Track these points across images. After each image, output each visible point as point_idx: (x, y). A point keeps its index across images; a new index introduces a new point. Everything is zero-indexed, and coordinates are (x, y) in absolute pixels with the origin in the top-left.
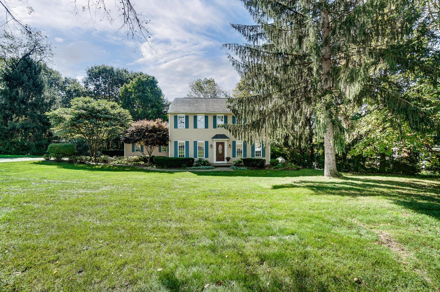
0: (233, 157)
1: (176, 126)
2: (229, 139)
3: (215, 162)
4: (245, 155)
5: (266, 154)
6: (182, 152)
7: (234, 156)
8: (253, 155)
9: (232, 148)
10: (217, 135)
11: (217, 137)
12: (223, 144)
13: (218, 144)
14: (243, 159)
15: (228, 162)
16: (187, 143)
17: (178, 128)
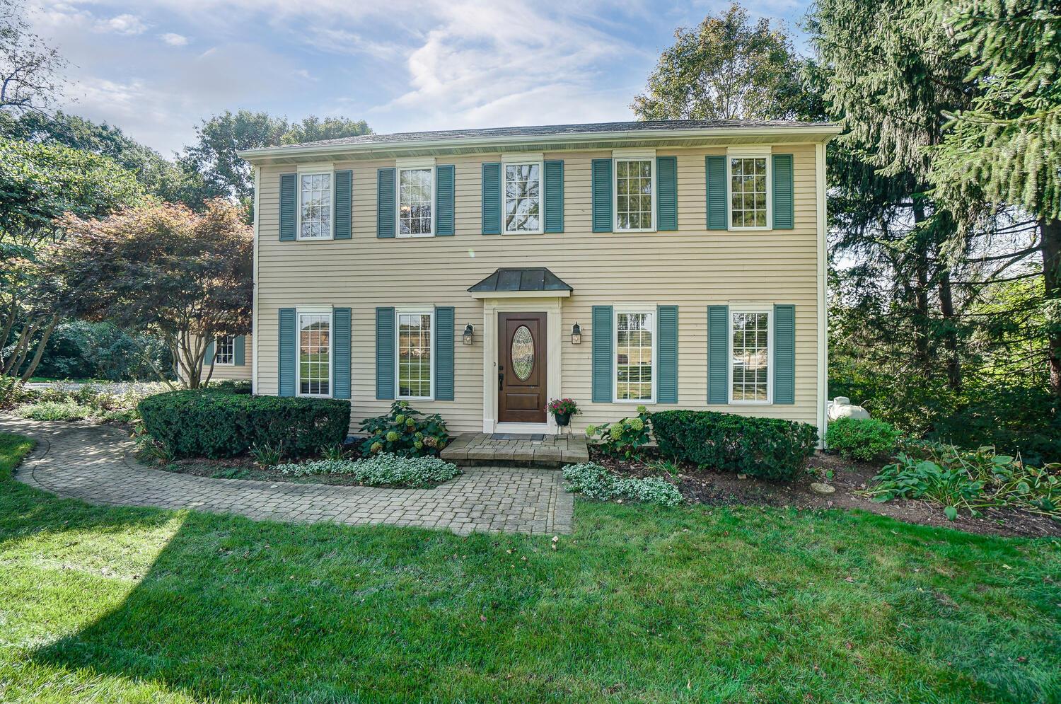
0: (595, 400)
1: (287, 232)
2: (567, 294)
3: (490, 424)
4: (669, 390)
5: (799, 386)
6: (315, 367)
7: (601, 393)
8: (716, 392)
9: (588, 349)
10: (500, 273)
11: (499, 280)
12: (537, 323)
13: (509, 325)
14: (656, 418)
15: (566, 430)
16: (343, 316)
17: (299, 238)
